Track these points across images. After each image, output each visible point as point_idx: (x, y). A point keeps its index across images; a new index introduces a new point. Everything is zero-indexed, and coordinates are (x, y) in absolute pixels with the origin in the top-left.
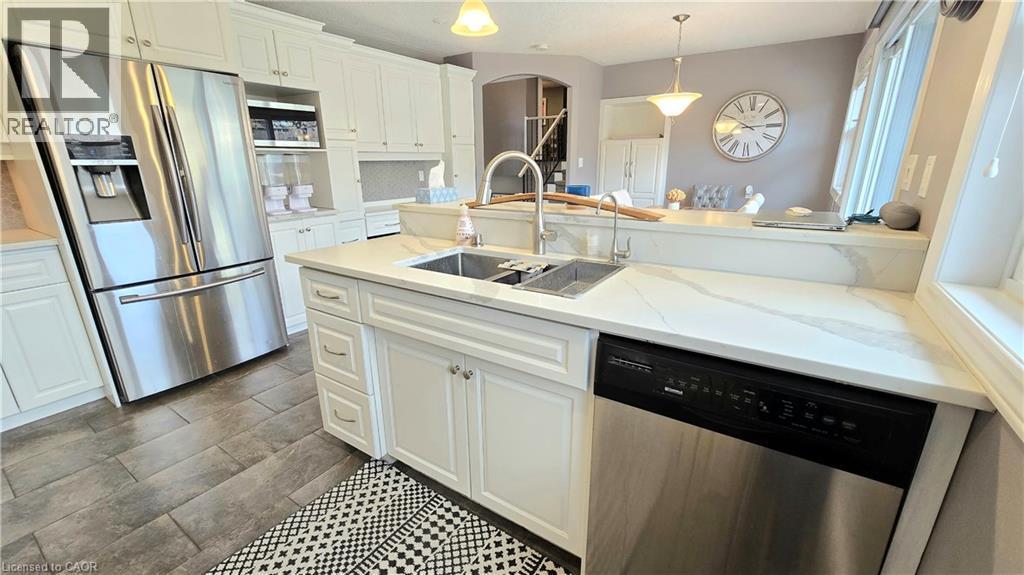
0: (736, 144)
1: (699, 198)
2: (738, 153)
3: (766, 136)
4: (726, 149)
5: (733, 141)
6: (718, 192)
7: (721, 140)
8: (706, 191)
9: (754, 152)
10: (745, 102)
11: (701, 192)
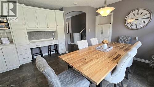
0: (132, 24)
1: (120, 40)
2: (133, 27)
3: (143, 22)
4: (129, 26)
5: (131, 24)
6: (126, 38)
7: (127, 24)
8: (123, 38)
9: (139, 27)
10: (135, 12)
11: (121, 38)
